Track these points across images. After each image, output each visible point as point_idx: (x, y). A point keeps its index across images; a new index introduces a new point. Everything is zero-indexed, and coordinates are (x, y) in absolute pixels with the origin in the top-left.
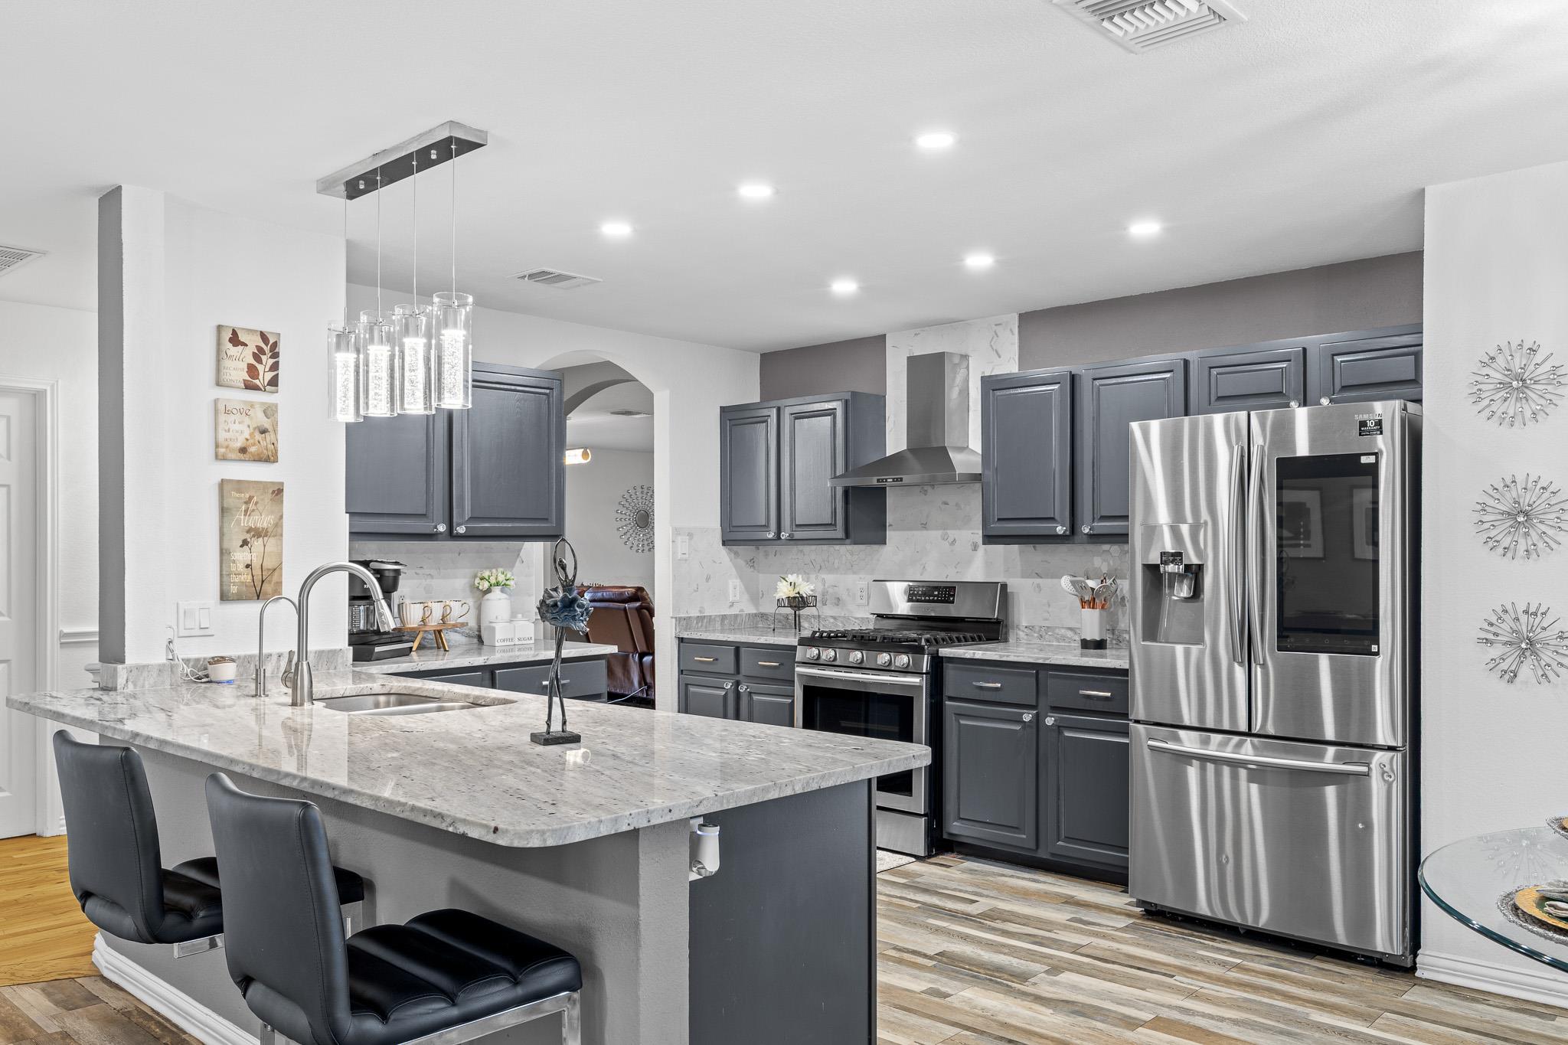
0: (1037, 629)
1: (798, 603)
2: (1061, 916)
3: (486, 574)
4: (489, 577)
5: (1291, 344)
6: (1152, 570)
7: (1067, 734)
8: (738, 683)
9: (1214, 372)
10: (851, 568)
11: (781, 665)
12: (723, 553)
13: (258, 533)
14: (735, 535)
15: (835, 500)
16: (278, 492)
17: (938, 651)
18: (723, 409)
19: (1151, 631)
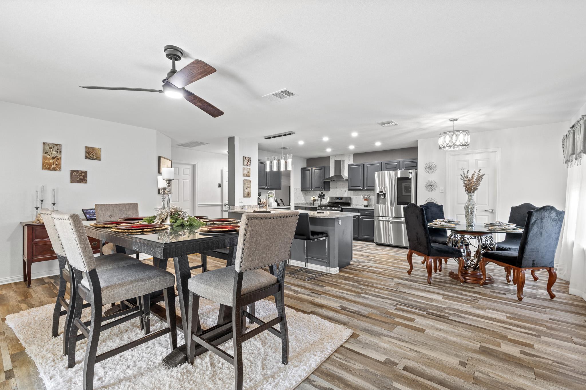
0: (356, 204)
1: (315, 201)
2: (365, 245)
4: (270, 195)
5: (398, 160)
6: (378, 194)
7: (363, 219)
9: (386, 164)
12: (301, 192)
13: (248, 187)
14: (303, 189)
15: (321, 183)
16: (250, 181)
17: (342, 207)
18: (301, 168)
19: (378, 203)
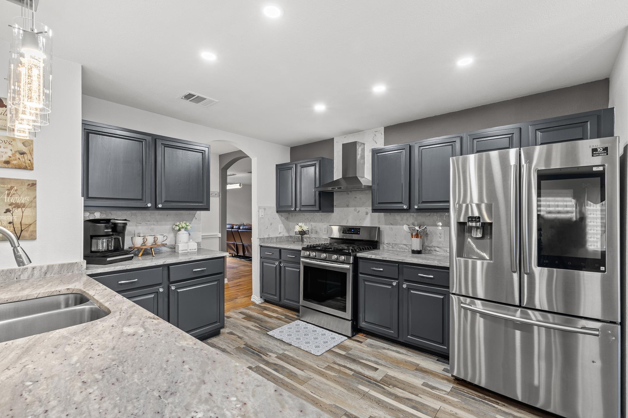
0: (391, 244)
1: (303, 233)
3: (178, 224)
4: (179, 225)
7: (412, 291)
8: (280, 263)
9: (475, 141)
10: (321, 221)
11: (296, 256)
12: (277, 215)
13: (18, 206)
14: (281, 209)
15: (316, 196)
16: (33, 185)
17: (356, 254)
18: (277, 165)
